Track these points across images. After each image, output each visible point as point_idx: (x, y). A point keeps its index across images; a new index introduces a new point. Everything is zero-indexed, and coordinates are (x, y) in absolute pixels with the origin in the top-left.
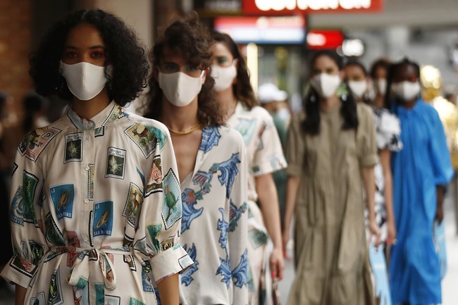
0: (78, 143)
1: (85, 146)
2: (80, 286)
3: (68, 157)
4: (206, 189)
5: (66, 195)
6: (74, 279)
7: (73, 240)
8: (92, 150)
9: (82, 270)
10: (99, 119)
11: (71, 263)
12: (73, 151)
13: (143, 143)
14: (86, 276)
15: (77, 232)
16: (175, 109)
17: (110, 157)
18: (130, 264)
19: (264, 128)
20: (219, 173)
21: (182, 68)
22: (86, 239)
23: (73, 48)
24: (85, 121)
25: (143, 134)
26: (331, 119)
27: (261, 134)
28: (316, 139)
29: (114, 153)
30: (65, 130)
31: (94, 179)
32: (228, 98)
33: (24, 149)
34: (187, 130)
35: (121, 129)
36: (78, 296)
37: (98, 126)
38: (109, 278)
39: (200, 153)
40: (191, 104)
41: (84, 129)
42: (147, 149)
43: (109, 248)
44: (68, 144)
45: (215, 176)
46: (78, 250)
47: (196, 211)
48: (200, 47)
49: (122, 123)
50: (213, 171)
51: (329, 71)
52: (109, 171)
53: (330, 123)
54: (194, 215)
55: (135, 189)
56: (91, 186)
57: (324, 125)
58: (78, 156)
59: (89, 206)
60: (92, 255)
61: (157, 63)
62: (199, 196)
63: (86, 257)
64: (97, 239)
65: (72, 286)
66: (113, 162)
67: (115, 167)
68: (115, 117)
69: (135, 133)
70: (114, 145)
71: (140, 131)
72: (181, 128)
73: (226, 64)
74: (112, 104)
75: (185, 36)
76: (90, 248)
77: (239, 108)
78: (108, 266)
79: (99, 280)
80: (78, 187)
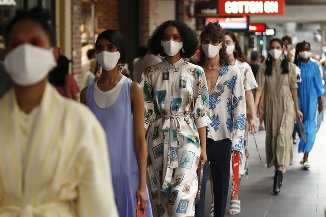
0: (168, 74)
1: (171, 75)
2: (166, 131)
3: (164, 79)
4: (222, 91)
5: (163, 94)
6: (164, 127)
7: (164, 112)
8: (173, 77)
9: (167, 124)
10: (176, 65)
11: (163, 121)
12: (166, 77)
13: (194, 75)
14: (169, 126)
15: (166, 109)
16: (209, 59)
17: (181, 80)
18: (187, 121)
19: (247, 71)
20: (228, 84)
21: (210, 42)
22: (169, 112)
23: (167, 35)
24: (171, 65)
25: (194, 72)
26: (277, 69)
27: (245, 74)
28: (270, 77)
29: (182, 79)
30: (162, 68)
31: (174, 89)
32: (232, 57)
33: (145, 72)
34: (215, 68)
35: (185, 69)
36: (165, 134)
37: (176, 67)
38: (179, 127)
39: (220, 77)
40: (216, 56)
41: (170, 68)
42: (195, 77)
43: (178, 115)
44: (164, 74)
45: (226, 86)
46: (166, 116)
47: (218, 100)
48: (217, 34)
49: (185, 66)
50: (225, 84)
51: (278, 48)
52: (180, 86)
53: (276, 70)
54: (217, 102)
55: (190, 94)
56: (172, 91)
57: (274, 71)
58: (168, 79)
59: (171, 99)
60: (172, 118)
61: (202, 41)
62: (219, 94)
63: (169, 119)
64: (173, 112)
65: (163, 130)
66: (182, 82)
67: (183, 84)
68: (183, 64)
69: (191, 71)
70: (182, 75)
71: (193, 70)
72: (212, 67)
73: (230, 44)
74: (182, 59)
75: (211, 29)
76: (171, 115)
77: (237, 61)
78: (178, 123)
79: (174, 128)
80: (167, 91)
